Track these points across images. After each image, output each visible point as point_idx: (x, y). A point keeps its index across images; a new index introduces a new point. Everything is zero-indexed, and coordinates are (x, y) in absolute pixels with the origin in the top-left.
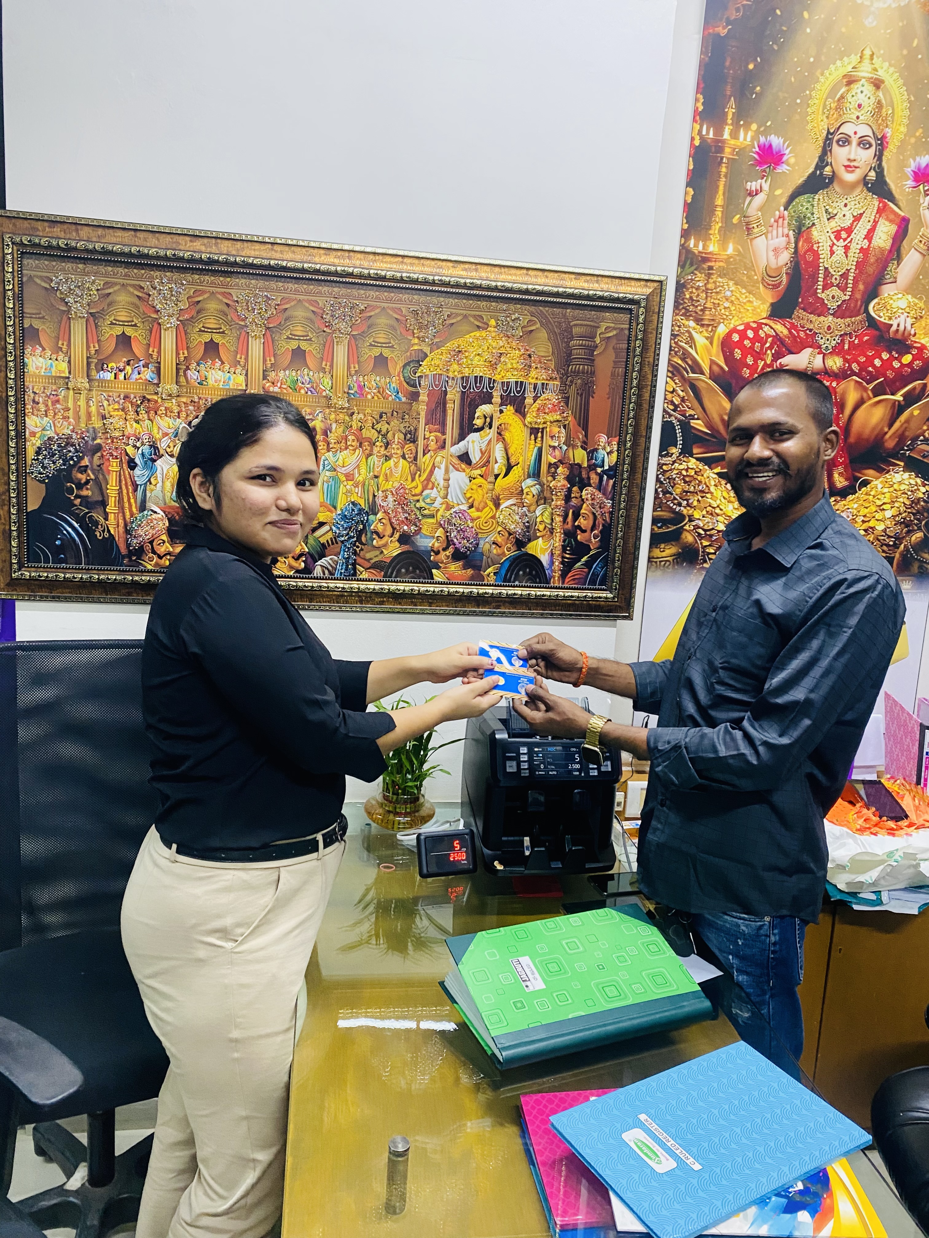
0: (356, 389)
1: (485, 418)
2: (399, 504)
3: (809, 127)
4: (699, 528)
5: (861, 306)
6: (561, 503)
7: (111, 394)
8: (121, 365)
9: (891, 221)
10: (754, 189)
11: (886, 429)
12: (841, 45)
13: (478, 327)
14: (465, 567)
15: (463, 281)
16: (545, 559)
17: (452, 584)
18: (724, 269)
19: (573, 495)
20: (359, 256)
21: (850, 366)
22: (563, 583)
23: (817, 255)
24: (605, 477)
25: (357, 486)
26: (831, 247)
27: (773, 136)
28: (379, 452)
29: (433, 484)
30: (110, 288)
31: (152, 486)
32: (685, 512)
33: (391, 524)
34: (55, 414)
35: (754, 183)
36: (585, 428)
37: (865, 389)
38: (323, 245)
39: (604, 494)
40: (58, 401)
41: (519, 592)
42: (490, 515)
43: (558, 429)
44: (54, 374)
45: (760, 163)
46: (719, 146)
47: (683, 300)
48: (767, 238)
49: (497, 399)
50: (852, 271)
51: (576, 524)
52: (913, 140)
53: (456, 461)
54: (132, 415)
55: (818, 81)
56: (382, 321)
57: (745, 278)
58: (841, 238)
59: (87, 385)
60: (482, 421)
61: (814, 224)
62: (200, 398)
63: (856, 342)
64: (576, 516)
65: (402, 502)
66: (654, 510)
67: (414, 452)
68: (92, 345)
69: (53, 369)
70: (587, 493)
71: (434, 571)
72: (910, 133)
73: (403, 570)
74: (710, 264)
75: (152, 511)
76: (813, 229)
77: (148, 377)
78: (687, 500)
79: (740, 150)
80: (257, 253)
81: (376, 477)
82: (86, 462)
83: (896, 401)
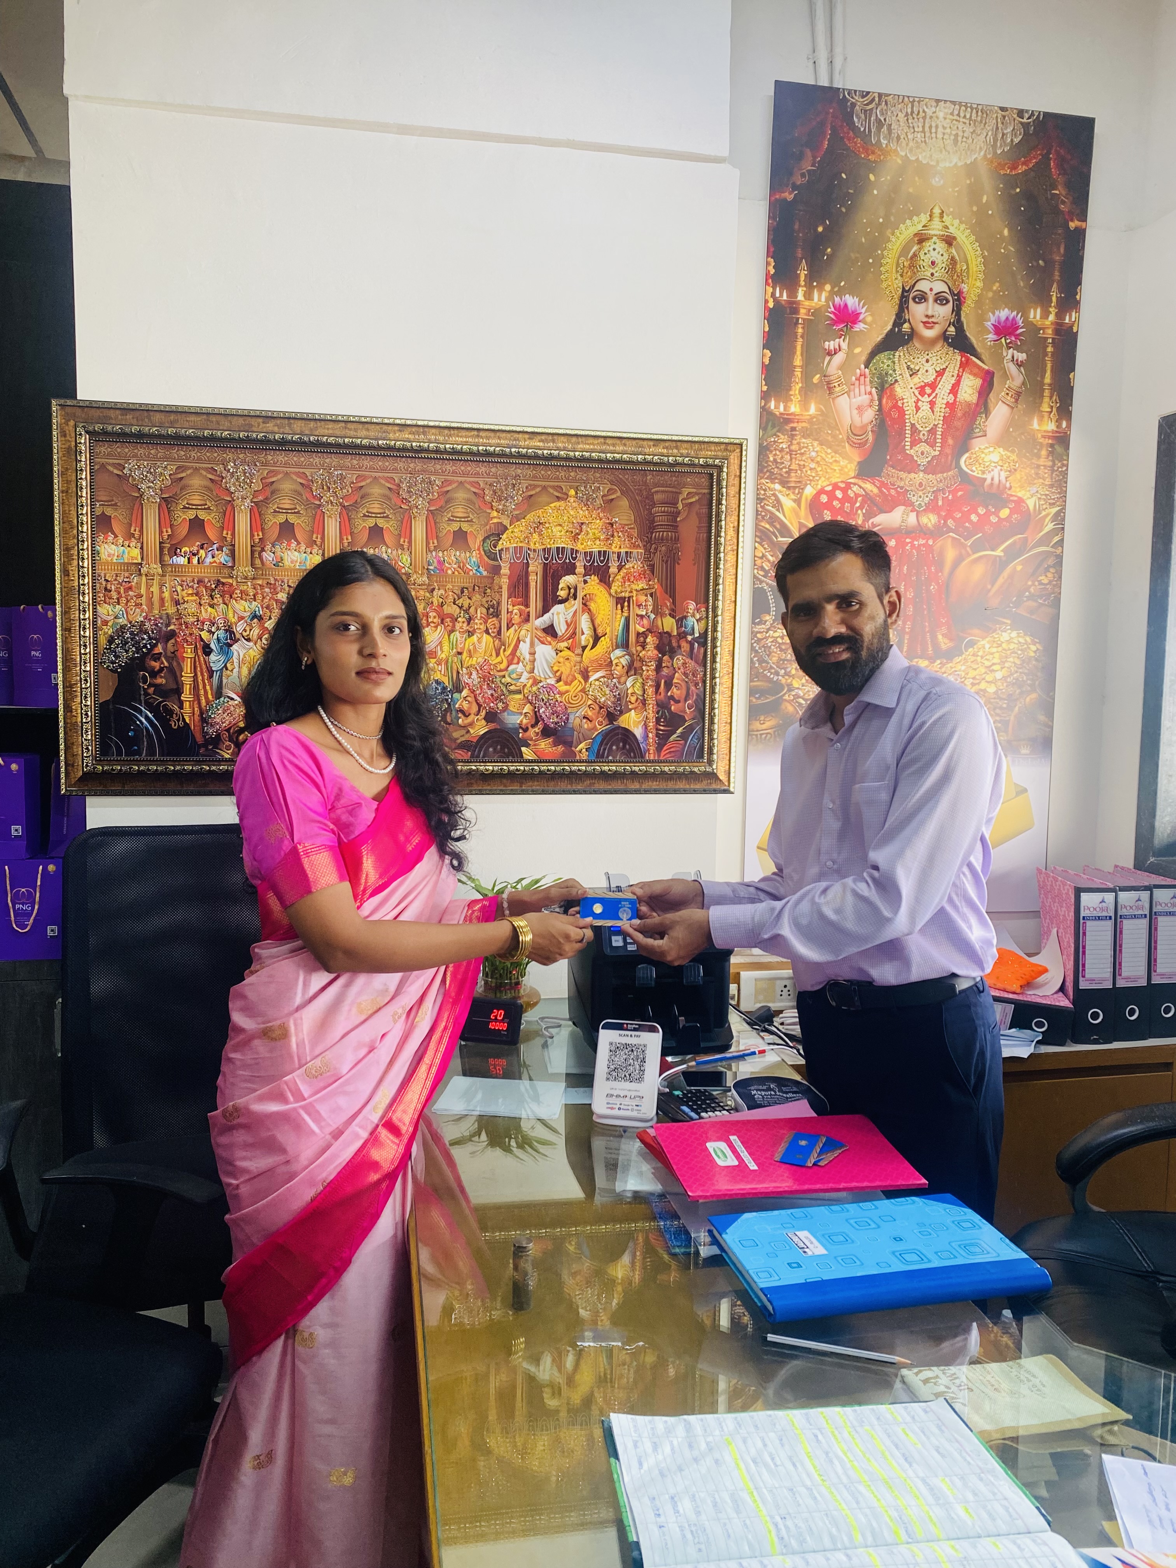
0: (435, 564)
1: (570, 589)
2: (484, 681)
3: (884, 285)
4: (799, 697)
5: (952, 462)
6: (652, 674)
7: (184, 579)
8: (195, 549)
9: (975, 375)
10: (832, 348)
11: (989, 587)
12: (909, 205)
13: (557, 497)
14: (555, 744)
15: (540, 452)
16: (638, 732)
17: (544, 762)
18: (807, 428)
19: (664, 665)
20: (434, 431)
21: (945, 522)
22: (659, 756)
23: (902, 412)
24: (696, 645)
25: (439, 664)
26: (916, 403)
27: (847, 296)
28: (461, 628)
29: (519, 659)
30: (182, 472)
31: (228, 672)
32: (783, 681)
33: (476, 700)
34: (128, 601)
35: (832, 342)
36: (673, 595)
37: (964, 546)
38: (398, 422)
39: (696, 662)
40: (130, 588)
41: (614, 768)
42: (579, 689)
43: (644, 598)
44: (126, 561)
45: (835, 323)
46: (793, 307)
47: (767, 462)
48: (849, 396)
49: (580, 569)
50: (940, 426)
51: (669, 694)
52: (990, 294)
53: (541, 634)
54: (206, 599)
55: (889, 241)
56: (461, 495)
57: (829, 438)
58: (925, 393)
59: (160, 571)
60: (567, 591)
61: (896, 381)
62: (276, 580)
63: (950, 497)
64: (669, 685)
65: (487, 678)
66: (751, 681)
67: (497, 626)
68: (165, 530)
69: (126, 556)
70: (679, 660)
71: (523, 749)
72: (987, 286)
73: (491, 749)
74: (792, 425)
75: (229, 697)
76: (896, 385)
77: (222, 560)
78: (785, 669)
79: (816, 310)
80: (331, 432)
81: (460, 653)
82: (159, 649)
83: (996, 556)
